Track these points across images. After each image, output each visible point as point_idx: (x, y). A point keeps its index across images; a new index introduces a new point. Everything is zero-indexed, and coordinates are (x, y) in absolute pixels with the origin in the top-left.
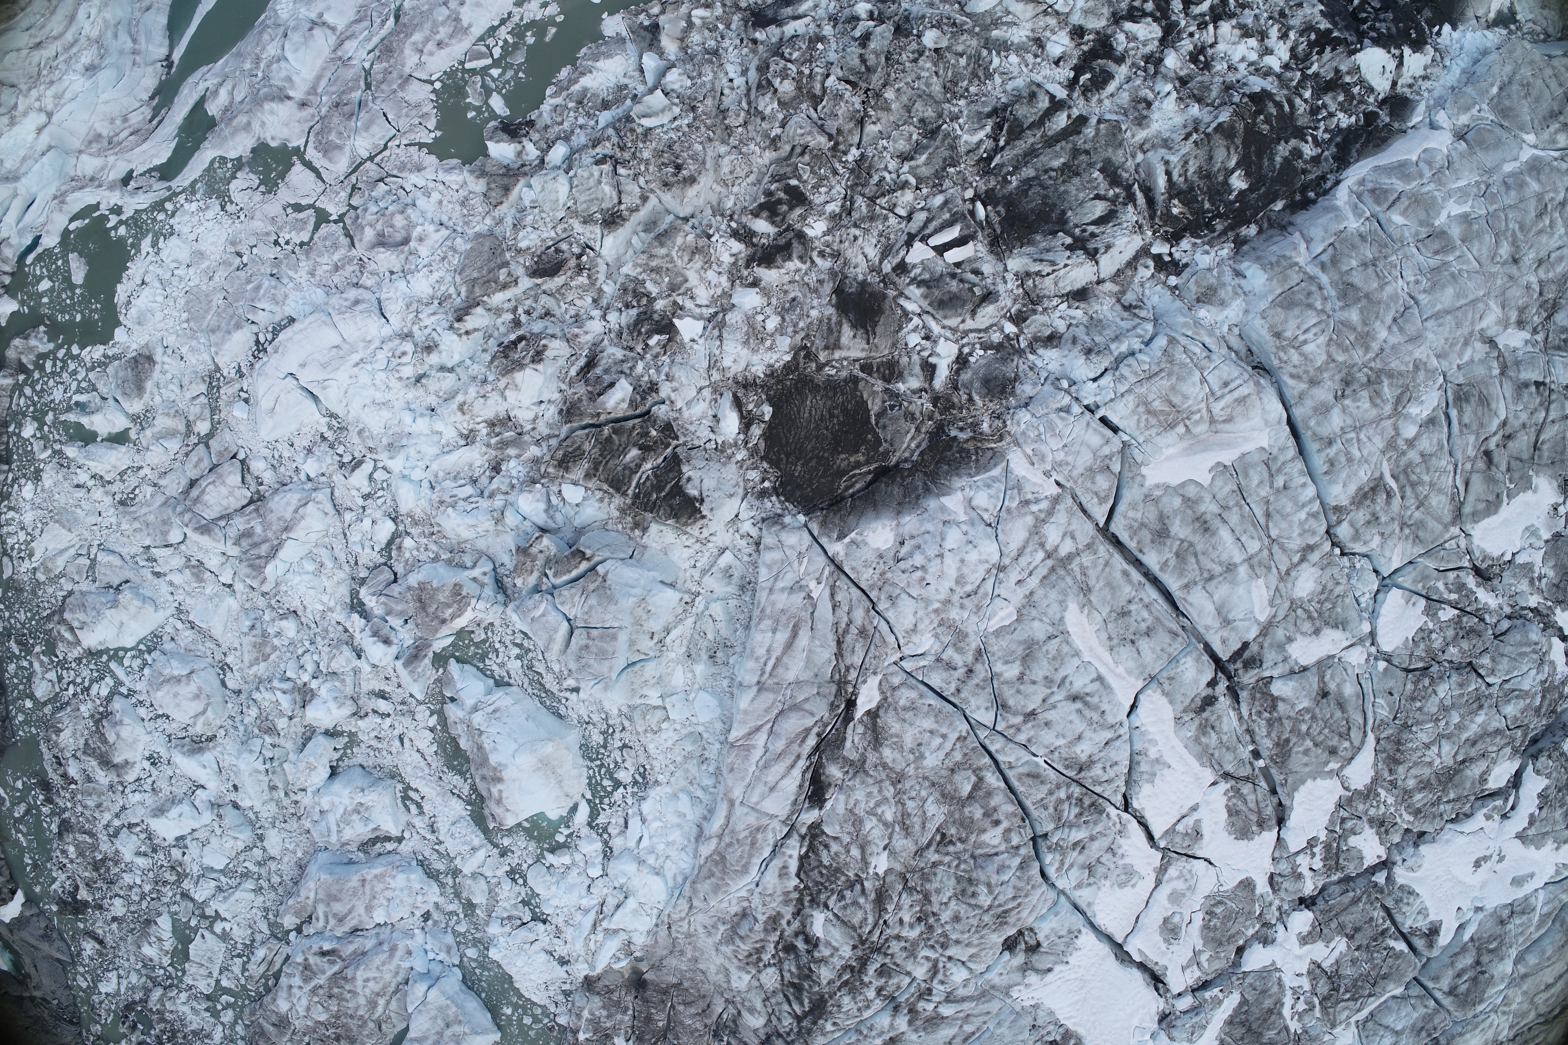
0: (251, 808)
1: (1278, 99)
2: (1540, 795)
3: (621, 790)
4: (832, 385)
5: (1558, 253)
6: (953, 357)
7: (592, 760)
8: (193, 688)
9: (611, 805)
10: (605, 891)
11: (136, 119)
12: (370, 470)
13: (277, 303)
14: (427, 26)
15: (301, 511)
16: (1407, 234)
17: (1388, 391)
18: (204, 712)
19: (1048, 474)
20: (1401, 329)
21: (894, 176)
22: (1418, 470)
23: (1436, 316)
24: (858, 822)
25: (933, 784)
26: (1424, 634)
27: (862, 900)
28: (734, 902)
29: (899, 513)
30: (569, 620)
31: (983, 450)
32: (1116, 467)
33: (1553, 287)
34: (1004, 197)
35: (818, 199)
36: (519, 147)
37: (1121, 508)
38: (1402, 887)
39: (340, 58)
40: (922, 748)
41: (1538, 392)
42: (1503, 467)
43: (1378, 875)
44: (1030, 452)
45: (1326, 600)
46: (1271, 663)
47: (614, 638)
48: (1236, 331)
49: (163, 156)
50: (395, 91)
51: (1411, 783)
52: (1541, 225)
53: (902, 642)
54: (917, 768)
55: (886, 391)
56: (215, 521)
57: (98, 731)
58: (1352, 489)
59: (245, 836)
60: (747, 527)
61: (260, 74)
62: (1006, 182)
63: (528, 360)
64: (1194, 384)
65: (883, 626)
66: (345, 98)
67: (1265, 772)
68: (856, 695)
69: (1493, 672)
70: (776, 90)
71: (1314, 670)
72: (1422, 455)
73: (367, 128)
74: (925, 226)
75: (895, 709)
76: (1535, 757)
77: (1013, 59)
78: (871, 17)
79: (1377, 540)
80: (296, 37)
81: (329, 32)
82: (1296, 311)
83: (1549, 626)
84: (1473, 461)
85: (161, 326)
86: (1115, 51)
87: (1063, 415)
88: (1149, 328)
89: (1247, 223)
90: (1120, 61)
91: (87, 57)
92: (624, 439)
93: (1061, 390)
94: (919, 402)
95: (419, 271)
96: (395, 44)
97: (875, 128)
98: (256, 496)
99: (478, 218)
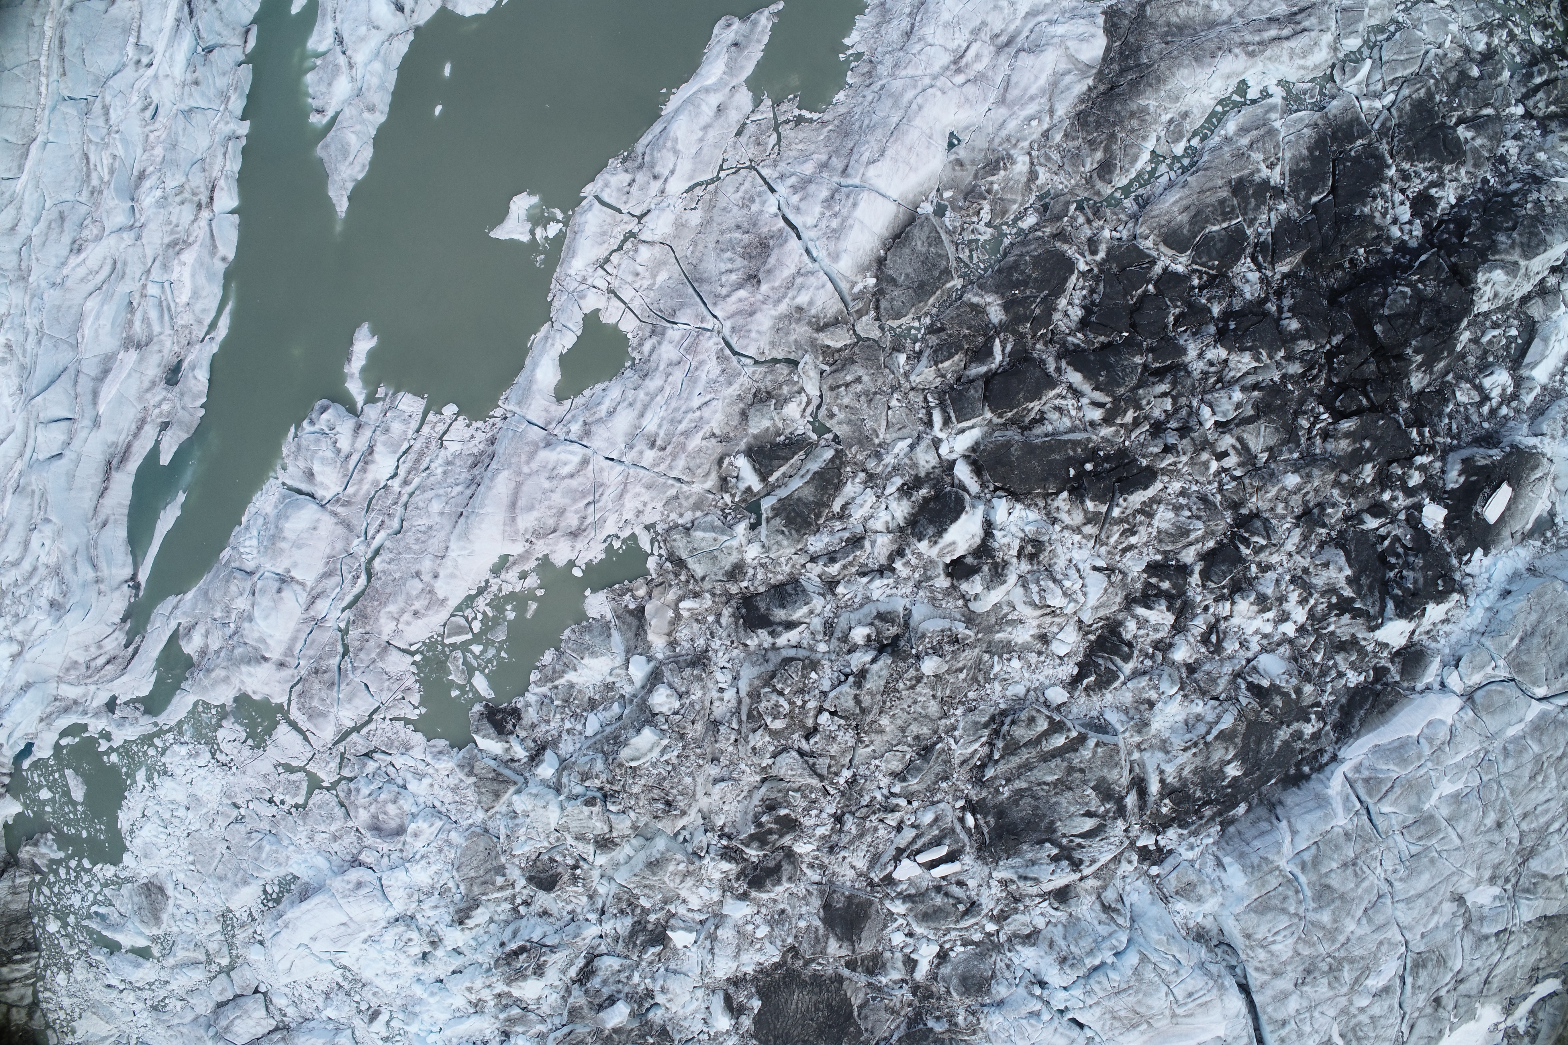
1: (1285, 690)
4: (818, 981)
5: (1544, 807)
6: (935, 954)
11: (110, 646)
12: (387, 1019)
13: (280, 865)
14: (402, 597)
16: (1394, 822)
17: (1347, 975)
20: (1370, 920)
21: (885, 791)
22: (1365, 1029)
23: (1408, 901)
31: (957, 1041)
33: (1534, 836)
34: (995, 807)
35: (808, 822)
36: (507, 746)
39: (313, 618)
41: (1497, 940)
42: (1450, 1007)
48: (1211, 918)
49: (145, 690)
50: (374, 661)
52: (1533, 785)
55: (870, 985)
61: (232, 626)
62: (997, 793)
63: (529, 973)
64: (1159, 996)
66: (324, 664)
70: (767, 726)
72: (1372, 1017)
73: (349, 700)
74: (914, 841)
77: (1016, 663)
78: (869, 646)
80: (264, 601)
81: (298, 589)
82: (1270, 916)
84: (1420, 1010)
85: (168, 861)
86: (1122, 641)
87: (1032, 1021)
88: (1124, 939)
89: (1236, 805)
90: (1127, 658)
91: (50, 590)
92: (624, 1037)
93: (1033, 995)
94: (898, 993)
95: (417, 862)
96: (369, 610)
97: (868, 750)
98: (280, 1026)
99: (470, 809)
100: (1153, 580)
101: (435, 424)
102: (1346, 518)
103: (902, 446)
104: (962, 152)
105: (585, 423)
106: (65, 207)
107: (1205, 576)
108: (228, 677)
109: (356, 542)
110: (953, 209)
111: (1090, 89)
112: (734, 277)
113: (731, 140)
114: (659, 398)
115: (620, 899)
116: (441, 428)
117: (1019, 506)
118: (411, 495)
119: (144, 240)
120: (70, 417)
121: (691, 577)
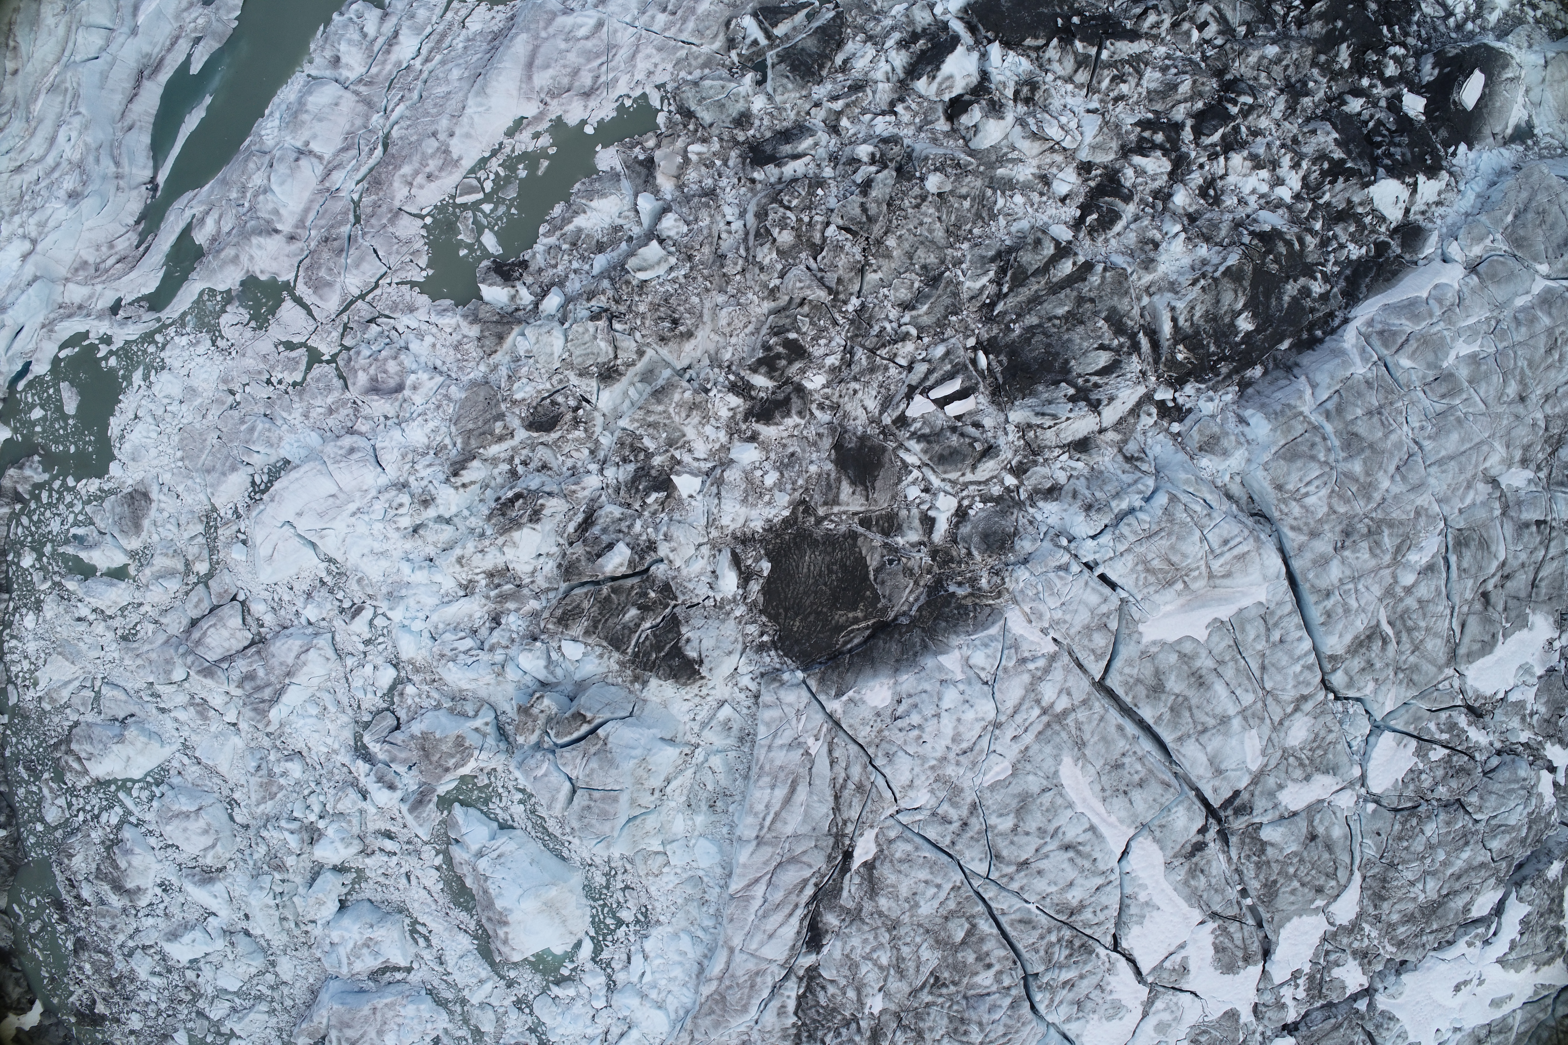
0: (263, 936)
1: (1288, 237)
2: (1522, 922)
3: (624, 928)
4: (830, 540)
6: (953, 511)
7: (595, 900)
8: (201, 823)
9: (614, 942)
10: (609, 1021)
11: (122, 245)
12: (370, 616)
13: (272, 446)
14: (416, 158)
15: (303, 657)
16: (1414, 378)
17: (1388, 541)
18: (213, 846)
19: (1045, 632)
20: (1404, 478)
21: (895, 325)
22: (1414, 616)
23: (1440, 462)
24: (854, 967)
25: (928, 931)
26: (1414, 774)
27: (857, 1038)
28: (734, 1036)
29: (897, 670)
30: (570, 779)
31: (981, 607)
32: (1114, 625)
33: (1559, 422)
34: (1007, 345)
35: (817, 352)
36: (513, 291)
37: (1117, 664)
38: (1382, 1013)
39: (328, 190)
40: (917, 898)
41: (1539, 531)
42: (1500, 607)
43: (1359, 1002)
44: (1028, 611)
45: (1318, 747)
46: (1261, 810)
47: (615, 800)
48: (1238, 479)
49: (151, 286)
50: (385, 226)
51: (1395, 917)
52: (1550, 360)
53: (898, 796)
54: (912, 916)
55: (885, 545)
56: (217, 663)
57: (109, 857)
58: (1348, 638)
59: (258, 963)
60: (745, 681)
61: (247, 205)
62: (1008, 329)
63: (525, 519)
64: (1194, 544)
65: (881, 782)
66: (334, 232)
67: (1252, 909)
68: (853, 847)
69: (1480, 809)
70: (775, 240)
71: (1304, 815)
72: (1420, 601)
73: (357, 266)
74: (926, 377)
75: (891, 861)
76: (1519, 885)
77: (1019, 199)
78: (873, 161)
79: (1371, 686)
80: (281, 169)
81: (315, 161)
82: (1299, 463)
83: (1537, 758)
84: (1471, 603)
85: (155, 463)
86: (1122, 187)
87: (1061, 573)
88: (1151, 482)
89: (1252, 365)
90: (1127, 199)
91: (69, 183)
92: (623, 598)
93: (1060, 547)
94: (918, 556)
95: (415, 421)
96: (384, 176)
97: (876, 277)
98: (257, 638)
99: (472, 364)
100: (1147, 134)
101: (458, 11)
102: (1329, 100)
103: (899, 9)
107: (1198, 132)
109: (375, 117)
115: (623, 445)
116: (463, 12)
117: (1011, 53)
118: (432, 70)
120: (110, 26)
121: (700, 125)
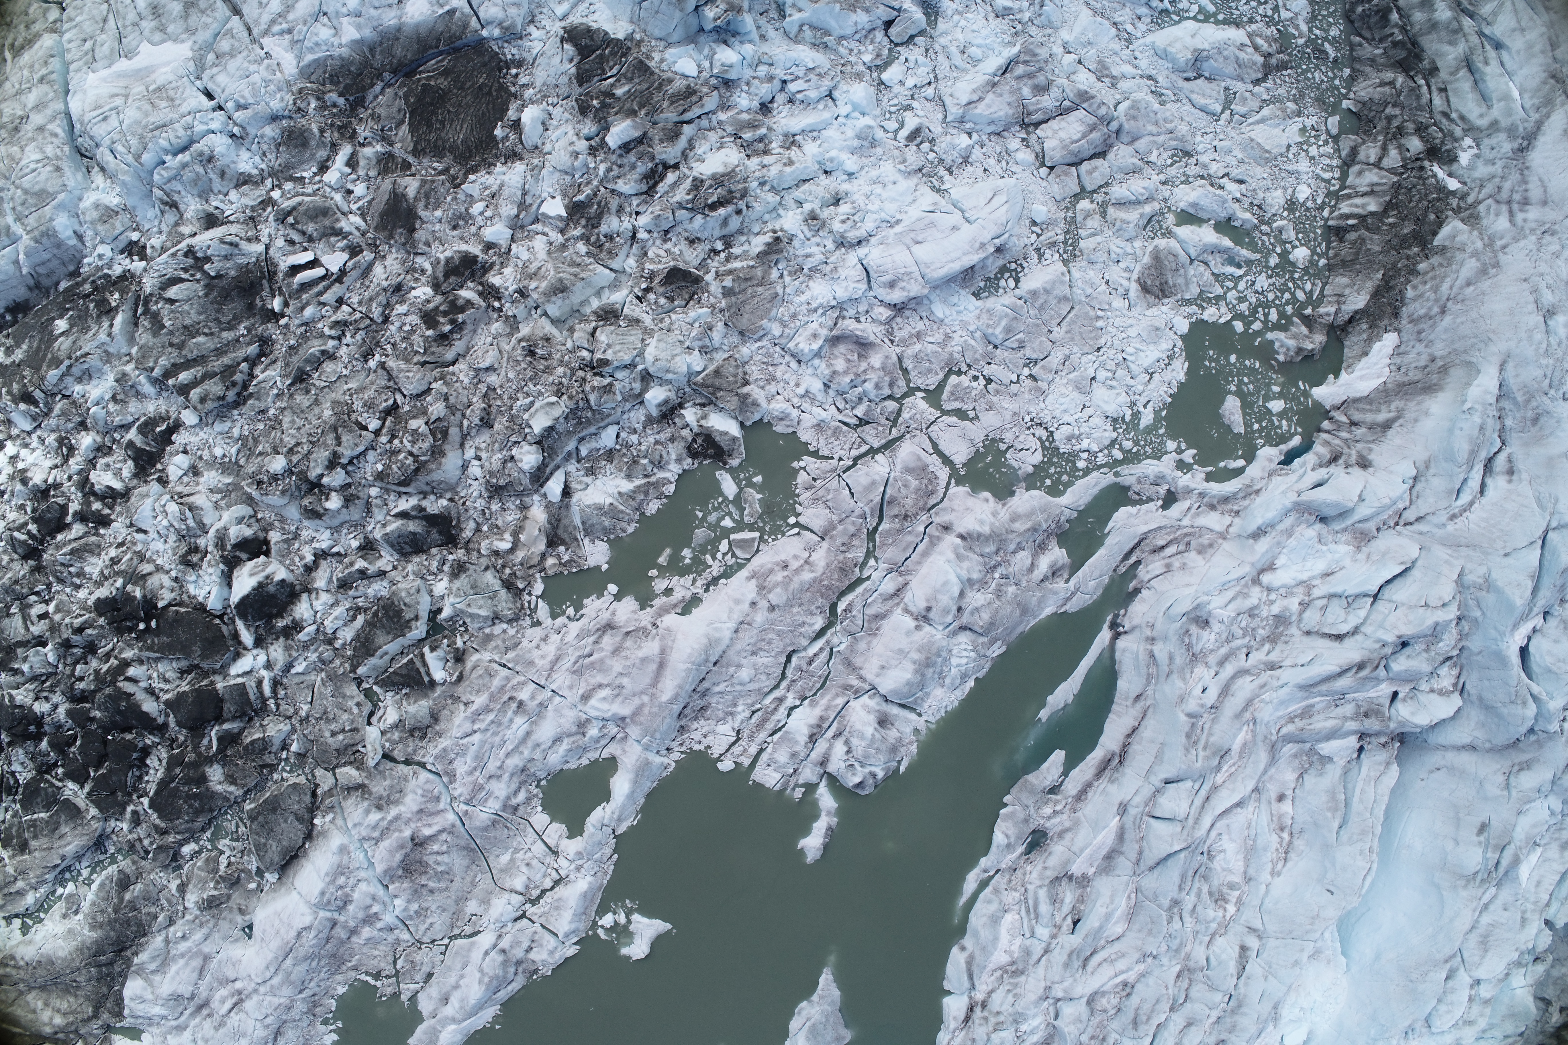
1: (9, 398)
4: (438, 152)
6: (329, 171)
11: (1157, 566)
12: (901, 132)
13: (988, 311)
14: (795, 585)
15: (975, 97)
19: (268, 55)
21: (344, 341)
29: (399, 30)
31: (318, 82)
32: (211, 57)
34: (254, 315)
35: (414, 319)
36: (703, 422)
37: (216, 27)
39: (901, 574)
44: (278, 74)
48: (93, 184)
49: (1124, 513)
50: (840, 522)
55: (391, 144)
56: (1075, 107)
60: (538, 34)
61: (997, 575)
62: (249, 330)
63: (708, 184)
64: (130, 119)
66: (898, 525)
70: (428, 423)
73: (874, 483)
74: (326, 289)
78: (326, 490)
81: (912, 608)
82: (37, 188)
85: (1130, 321)
86: (134, 460)
87: (242, 101)
88: (156, 177)
89: (66, 291)
90: (129, 444)
91: (1205, 640)
92: (627, 106)
94: (367, 134)
95: (821, 305)
96: (836, 576)
97: (350, 386)
98: (1031, 129)
99: (757, 358)
100: (107, 511)
101: (744, 753)
103: (299, 668)
104: (239, 919)
105: (584, 734)
106: (1132, 1033)
107: (65, 510)
108: (1013, 520)
109: (842, 647)
110: (250, 871)
111: (136, 954)
112: (436, 847)
113: (436, 971)
114: (511, 748)
115: (610, 252)
116: (737, 749)
117: (201, 599)
118: (776, 687)
119: (1043, 984)
120: (1152, 821)
121: (499, 571)
